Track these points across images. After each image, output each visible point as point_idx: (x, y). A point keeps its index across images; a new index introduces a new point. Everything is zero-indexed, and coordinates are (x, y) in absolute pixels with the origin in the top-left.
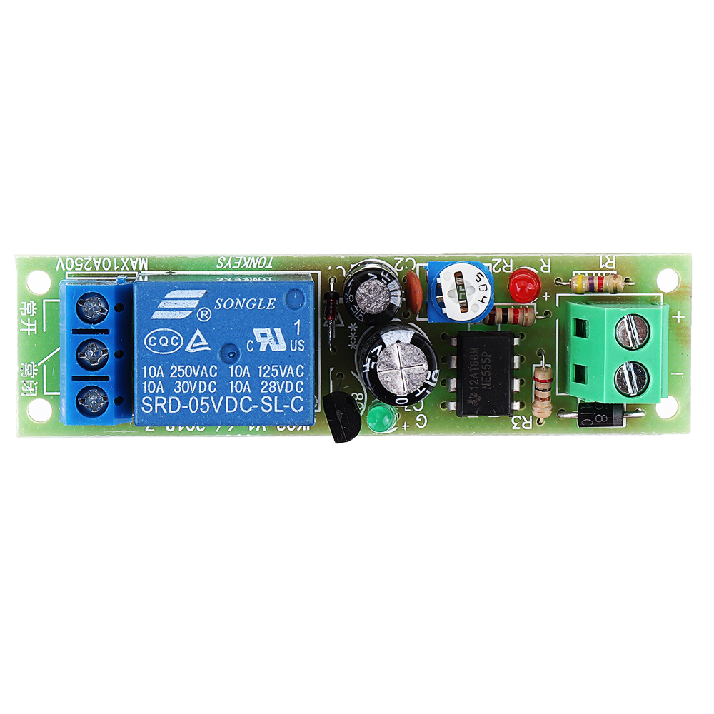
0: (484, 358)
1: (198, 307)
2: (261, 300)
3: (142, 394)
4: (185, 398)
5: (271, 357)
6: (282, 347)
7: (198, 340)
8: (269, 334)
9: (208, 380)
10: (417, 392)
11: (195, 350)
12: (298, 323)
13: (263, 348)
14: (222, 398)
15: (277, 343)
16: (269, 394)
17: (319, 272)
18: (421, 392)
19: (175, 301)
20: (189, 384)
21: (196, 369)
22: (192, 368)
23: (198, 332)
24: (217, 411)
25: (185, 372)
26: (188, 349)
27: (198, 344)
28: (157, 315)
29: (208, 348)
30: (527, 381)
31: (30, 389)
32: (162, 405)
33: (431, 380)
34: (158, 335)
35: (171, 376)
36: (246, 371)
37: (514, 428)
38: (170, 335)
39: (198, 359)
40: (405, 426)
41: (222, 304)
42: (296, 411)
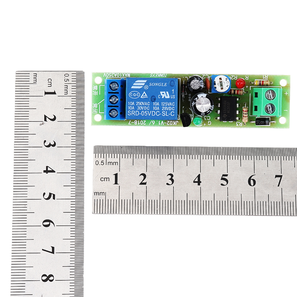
0: (228, 104)
1: (145, 85)
2: (163, 83)
3: (128, 110)
4: (140, 111)
5: (165, 100)
6: (168, 97)
7: (144, 94)
8: (165, 93)
9: (147, 106)
10: (207, 111)
11: (143, 98)
12: (173, 90)
13: (163, 97)
14: (151, 112)
15: (167, 96)
16: (164, 110)
17: (180, 79)
18: (208, 112)
19: (138, 83)
20: (142, 107)
21: (144, 103)
22: (143, 103)
23: (144, 92)
24: (149, 115)
25: (140, 104)
26: (141, 97)
27: (144, 96)
28: (133, 87)
29: (147, 97)
30: (241, 112)
31: (95, 111)
32: (134, 113)
33: (211, 108)
34: (133, 93)
35: (137, 105)
36: (158, 104)
37: (237, 125)
38: (136, 93)
39: (144, 100)
40: (205, 124)
41: (151, 84)
42: (172, 116)
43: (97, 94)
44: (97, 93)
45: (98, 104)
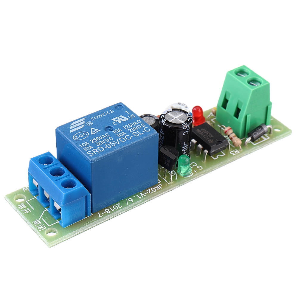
0: (203, 131)
1: (86, 123)
2: (107, 112)
3: (85, 152)
4: (103, 145)
6: (126, 119)
7: (93, 130)
8: (118, 118)
9: (108, 138)
11: (94, 133)
12: (126, 111)
13: (120, 122)
14: (117, 140)
15: (124, 119)
16: (134, 131)
19: (75, 125)
20: (101, 142)
21: (100, 137)
22: (98, 138)
23: (92, 128)
24: (119, 143)
25: (97, 140)
26: (92, 134)
27: (95, 131)
29: (99, 131)
31: (42, 227)
32: (96, 151)
34: (77, 135)
35: (92, 143)
36: (119, 130)
41: (94, 118)
42: (148, 131)
43: (30, 211)
44: (28, 209)
45: (40, 219)
